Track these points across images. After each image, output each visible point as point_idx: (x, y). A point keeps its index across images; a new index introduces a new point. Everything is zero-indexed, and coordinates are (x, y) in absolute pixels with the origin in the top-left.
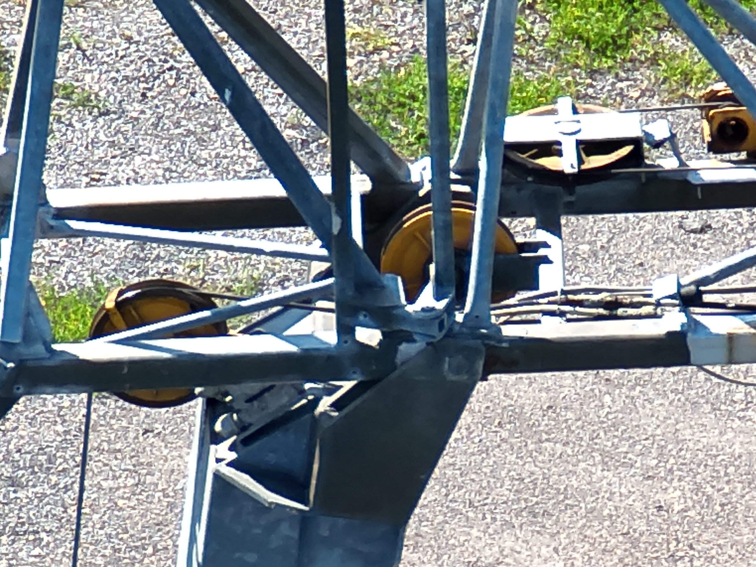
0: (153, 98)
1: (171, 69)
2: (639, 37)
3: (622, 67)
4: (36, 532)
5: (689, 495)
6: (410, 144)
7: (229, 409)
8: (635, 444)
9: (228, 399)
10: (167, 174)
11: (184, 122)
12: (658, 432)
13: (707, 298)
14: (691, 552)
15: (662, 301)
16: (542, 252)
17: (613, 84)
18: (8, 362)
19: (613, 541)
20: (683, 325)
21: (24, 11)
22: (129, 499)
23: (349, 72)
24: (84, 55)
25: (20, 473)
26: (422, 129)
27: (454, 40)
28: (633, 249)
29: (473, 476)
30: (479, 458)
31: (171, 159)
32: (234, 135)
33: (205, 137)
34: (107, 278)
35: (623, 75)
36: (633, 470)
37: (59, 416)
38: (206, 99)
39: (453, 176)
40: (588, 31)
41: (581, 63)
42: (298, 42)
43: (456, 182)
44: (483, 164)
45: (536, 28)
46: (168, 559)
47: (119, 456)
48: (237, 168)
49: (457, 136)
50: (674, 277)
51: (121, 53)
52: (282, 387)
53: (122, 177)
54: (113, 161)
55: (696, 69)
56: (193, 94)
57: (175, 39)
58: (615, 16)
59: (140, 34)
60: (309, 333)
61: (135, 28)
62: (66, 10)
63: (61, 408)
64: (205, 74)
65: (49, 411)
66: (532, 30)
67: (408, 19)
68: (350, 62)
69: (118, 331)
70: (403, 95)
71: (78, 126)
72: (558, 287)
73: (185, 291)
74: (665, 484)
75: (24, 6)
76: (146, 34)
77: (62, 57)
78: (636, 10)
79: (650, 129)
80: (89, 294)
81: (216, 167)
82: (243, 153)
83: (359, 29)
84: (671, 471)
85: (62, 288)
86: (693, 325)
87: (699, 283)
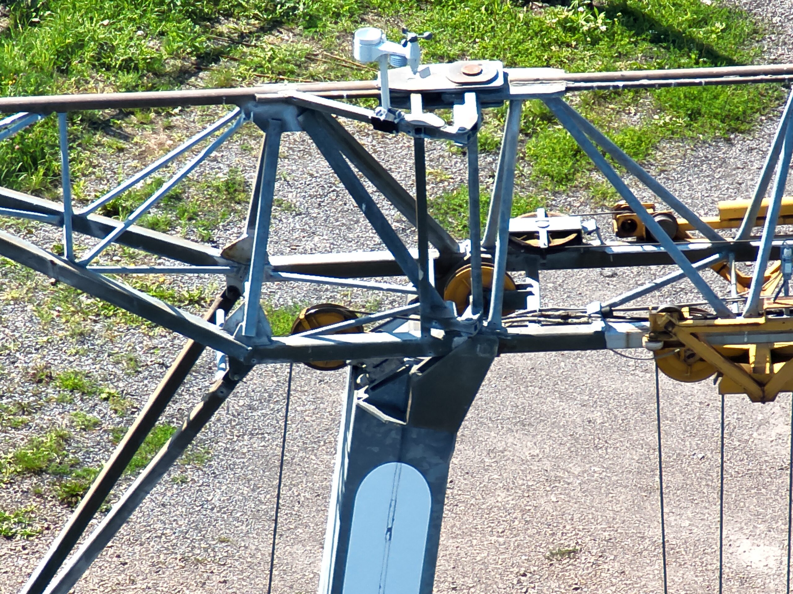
0: (325, 206)
1: (333, 191)
2: (579, 175)
3: (570, 190)
4: (263, 434)
5: (605, 414)
6: (459, 231)
7: (364, 371)
8: (576, 388)
9: (364, 366)
10: (332, 246)
11: (340, 219)
12: (589, 381)
13: (615, 314)
14: (606, 445)
15: (592, 315)
16: (529, 289)
17: (566, 199)
18: (249, 346)
19: (565, 439)
20: (603, 328)
21: (257, 161)
22: (311, 416)
23: (427, 193)
24: (288, 184)
25: (254, 403)
26: (465, 222)
27: (482, 176)
28: (576, 286)
29: (492, 405)
30: (494, 395)
31: (334, 238)
32: (366, 226)
33: (351, 227)
34: (300, 300)
35: (571, 194)
36: (576, 402)
37: (275, 373)
38: (352, 207)
39: (482, 249)
40: (552, 171)
41: (549, 188)
42: (401, 177)
43: (484, 252)
44: (498, 244)
45: (525, 170)
46: (331, 448)
47: (306, 394)
48: (368, 242)
49: (485, 226)
50: (599, 302)
51: (307, 183)
52: (392, 360)
53: (308, 248)
54: (303, 239)
55: (609, 191)
56: (345, 204)
57: (336, 175)
58: (567, 163)
59: (317, 172)
60: (406, 331)
61: (315, 170)
62: (279, 160)
63: (276, 369)
64: (351, 194)
65: (270, 370)
66: (523, 171)
67: (458, 165)
68: (428, 187)
69: (306, 331)
70: (455, 205)
71: (285, 221)
72: (537, 308)
73: (341, 309)
74: (592, 409)
75: (257, 158)
76: (321, 173)
77: (277, 185)
78: (577, 161)
79: (585, 224)
80: (291, 309)
81: (358, 242)
82: (372, 235)
83: (432, 170)
84: (595, 402)
85: (276, 306)
86: (608, 328)
87: (611, 306)
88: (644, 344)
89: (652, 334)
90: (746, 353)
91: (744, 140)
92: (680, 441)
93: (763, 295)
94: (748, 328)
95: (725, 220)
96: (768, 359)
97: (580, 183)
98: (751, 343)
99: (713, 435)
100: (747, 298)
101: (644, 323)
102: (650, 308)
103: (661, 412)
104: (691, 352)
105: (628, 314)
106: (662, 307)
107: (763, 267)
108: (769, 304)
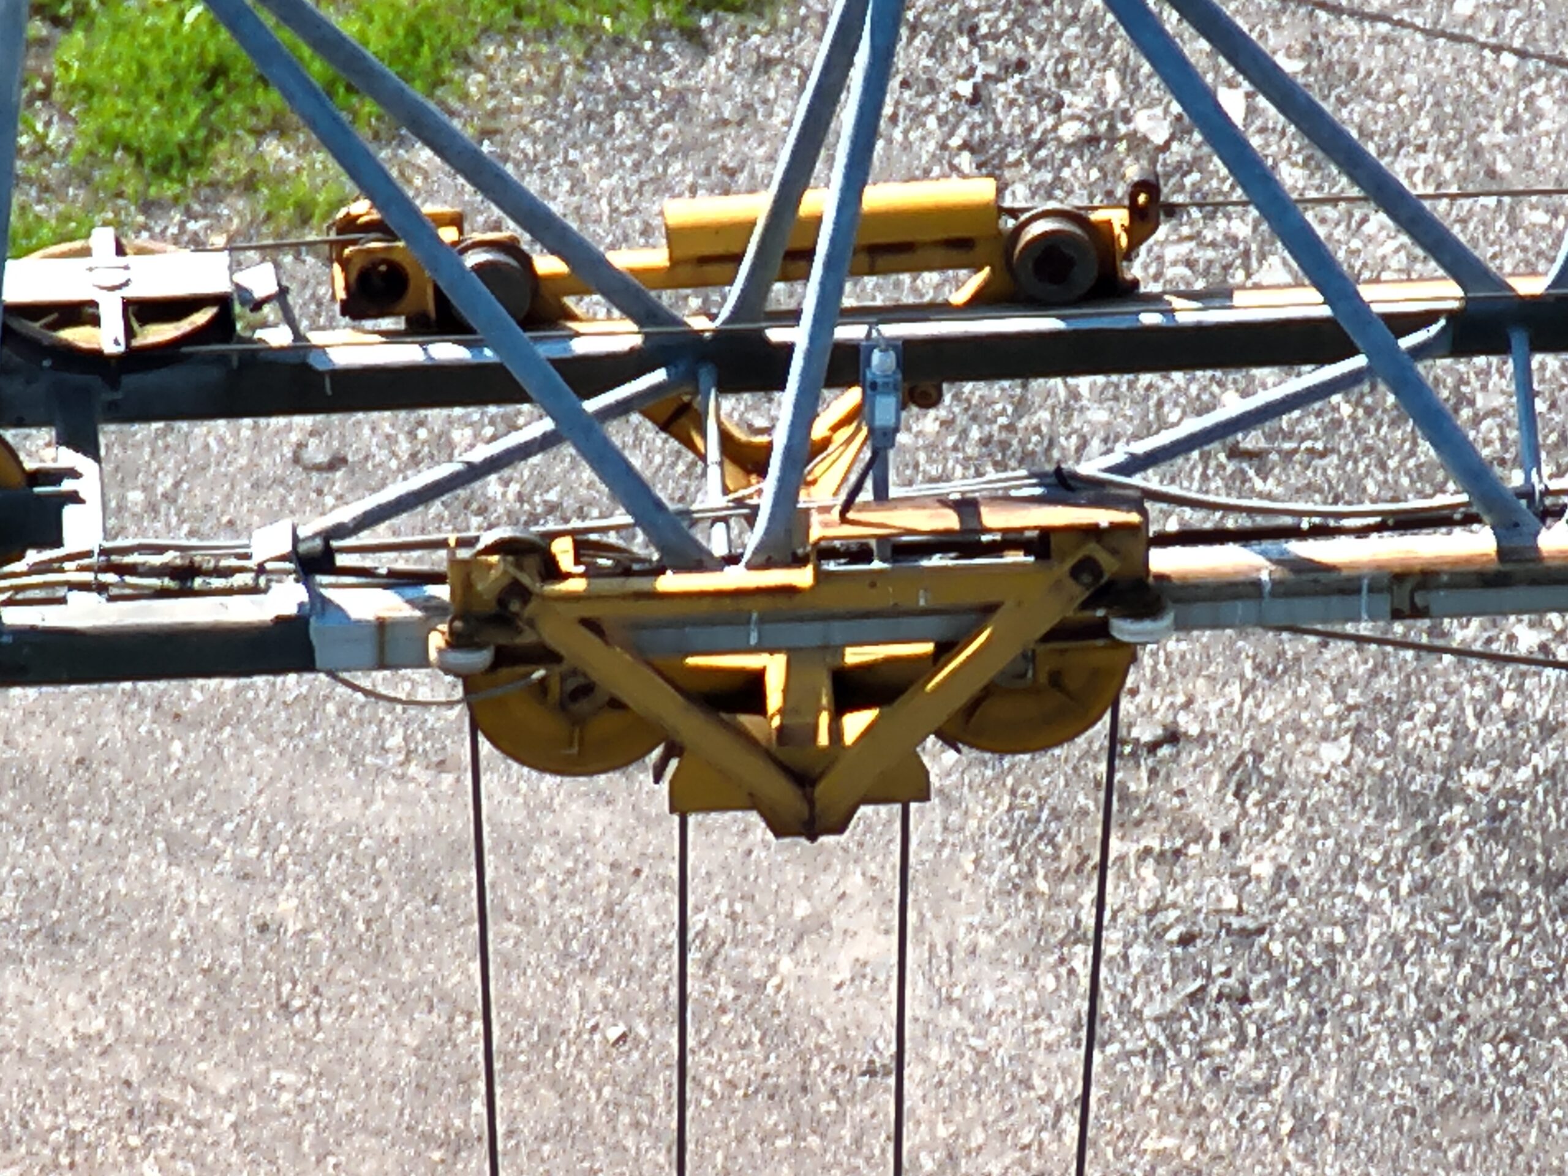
2: (224, 146)
12: (262, 800)
13: (341, 560)
15: (269, 566)
16: (67, 485)
17: (181, 224)
20: (301, 605)
28: (217, 497)
35: (197, 207)
36: (219, 866)
40: (139, 136)
41: (128, 189)
50: (288, 525)
66: (45, 135)
72: (95, 543)
74: (272, 888)
79: (244, 278)
86: (319, 604)
87: (330, 534)
88: (433, 655)
89: (458, 624)
90: (756, 680)
91: (743, 34)
92: (550, 987)
93: (805, 499)
94: (764, 602)
95: (686, 261)
96: (824, 701)
97: (227, 172)
98: (772, 652)
99: (654, 965)
100: (756, 509)
101: (432, 590)
102: (452, 543)
103: (489, 896)
104: (581, 680)
105: (383, 563)
106: (488, 538)
107: (805, 413)
108: (826, 525)
